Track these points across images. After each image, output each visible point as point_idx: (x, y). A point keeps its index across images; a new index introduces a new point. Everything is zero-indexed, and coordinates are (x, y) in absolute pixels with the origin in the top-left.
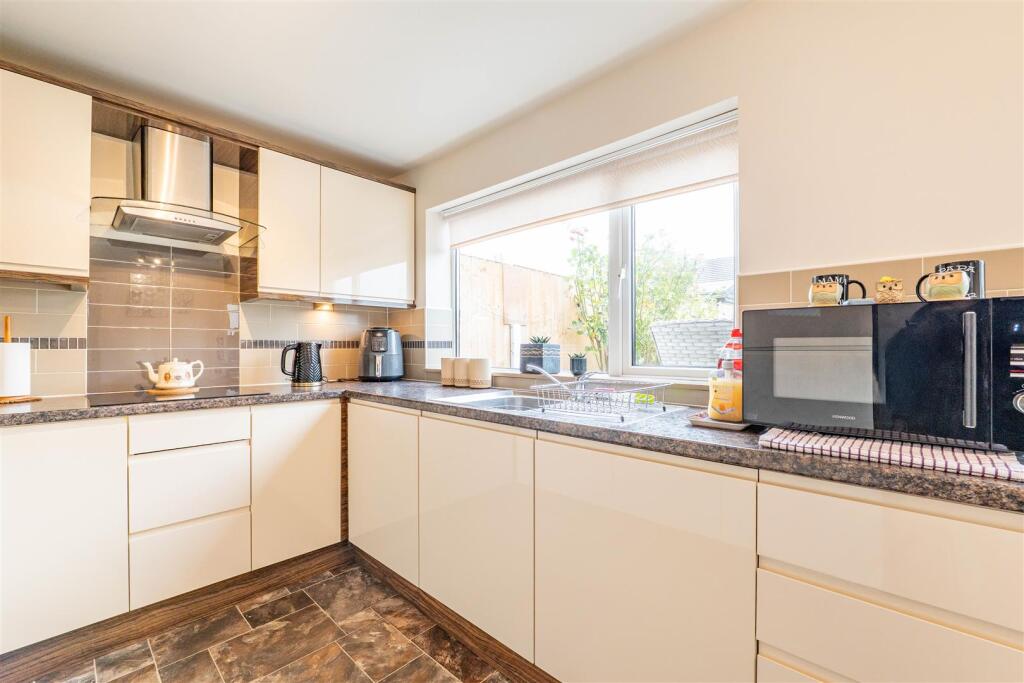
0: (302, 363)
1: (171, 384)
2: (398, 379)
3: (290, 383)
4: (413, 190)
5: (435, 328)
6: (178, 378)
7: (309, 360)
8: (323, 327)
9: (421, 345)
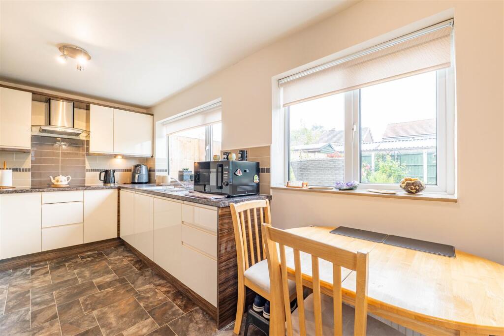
0: (107, 177)
1: (59, 183)
2: (146, 183)
3: (103, 184)
4: (152, 115)
5: (159, 165)
6: (61, 181)
7: (109, 176)
8: (119, 164)
9: (154, 171)
